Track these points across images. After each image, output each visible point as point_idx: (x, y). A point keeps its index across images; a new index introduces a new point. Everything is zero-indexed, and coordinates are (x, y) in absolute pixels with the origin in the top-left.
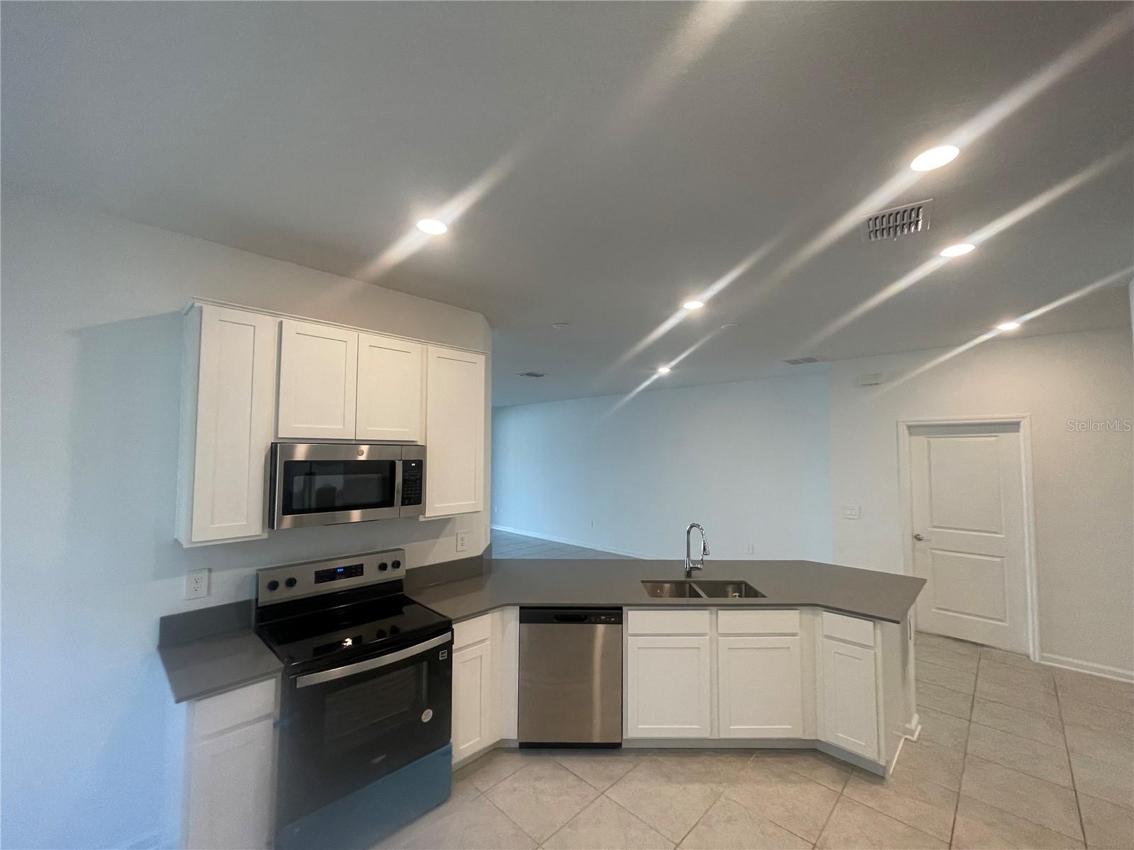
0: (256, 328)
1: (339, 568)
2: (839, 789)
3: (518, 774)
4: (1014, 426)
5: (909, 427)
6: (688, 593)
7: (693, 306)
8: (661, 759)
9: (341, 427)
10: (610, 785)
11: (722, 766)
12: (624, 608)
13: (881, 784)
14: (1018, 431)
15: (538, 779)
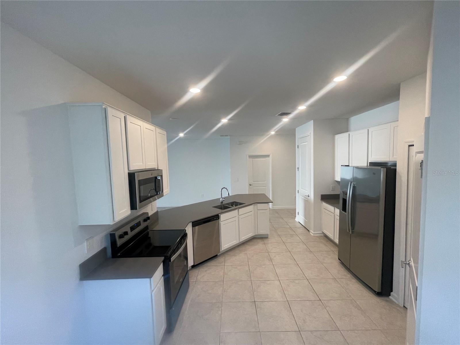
0: (121, 119)
1: (135, 224)
2: (263, 242)
3: (199, 273)
4: (268, 156)
5: (249, 156)
6: (223, 209)
7: (224, 121)
8: (229, 253)
9: (142, 164)
10: (224, 263)
11: (242, 248)
12: (219, 215)
13: (268, 238)
14: (269, 157)
15: (206, 271)
